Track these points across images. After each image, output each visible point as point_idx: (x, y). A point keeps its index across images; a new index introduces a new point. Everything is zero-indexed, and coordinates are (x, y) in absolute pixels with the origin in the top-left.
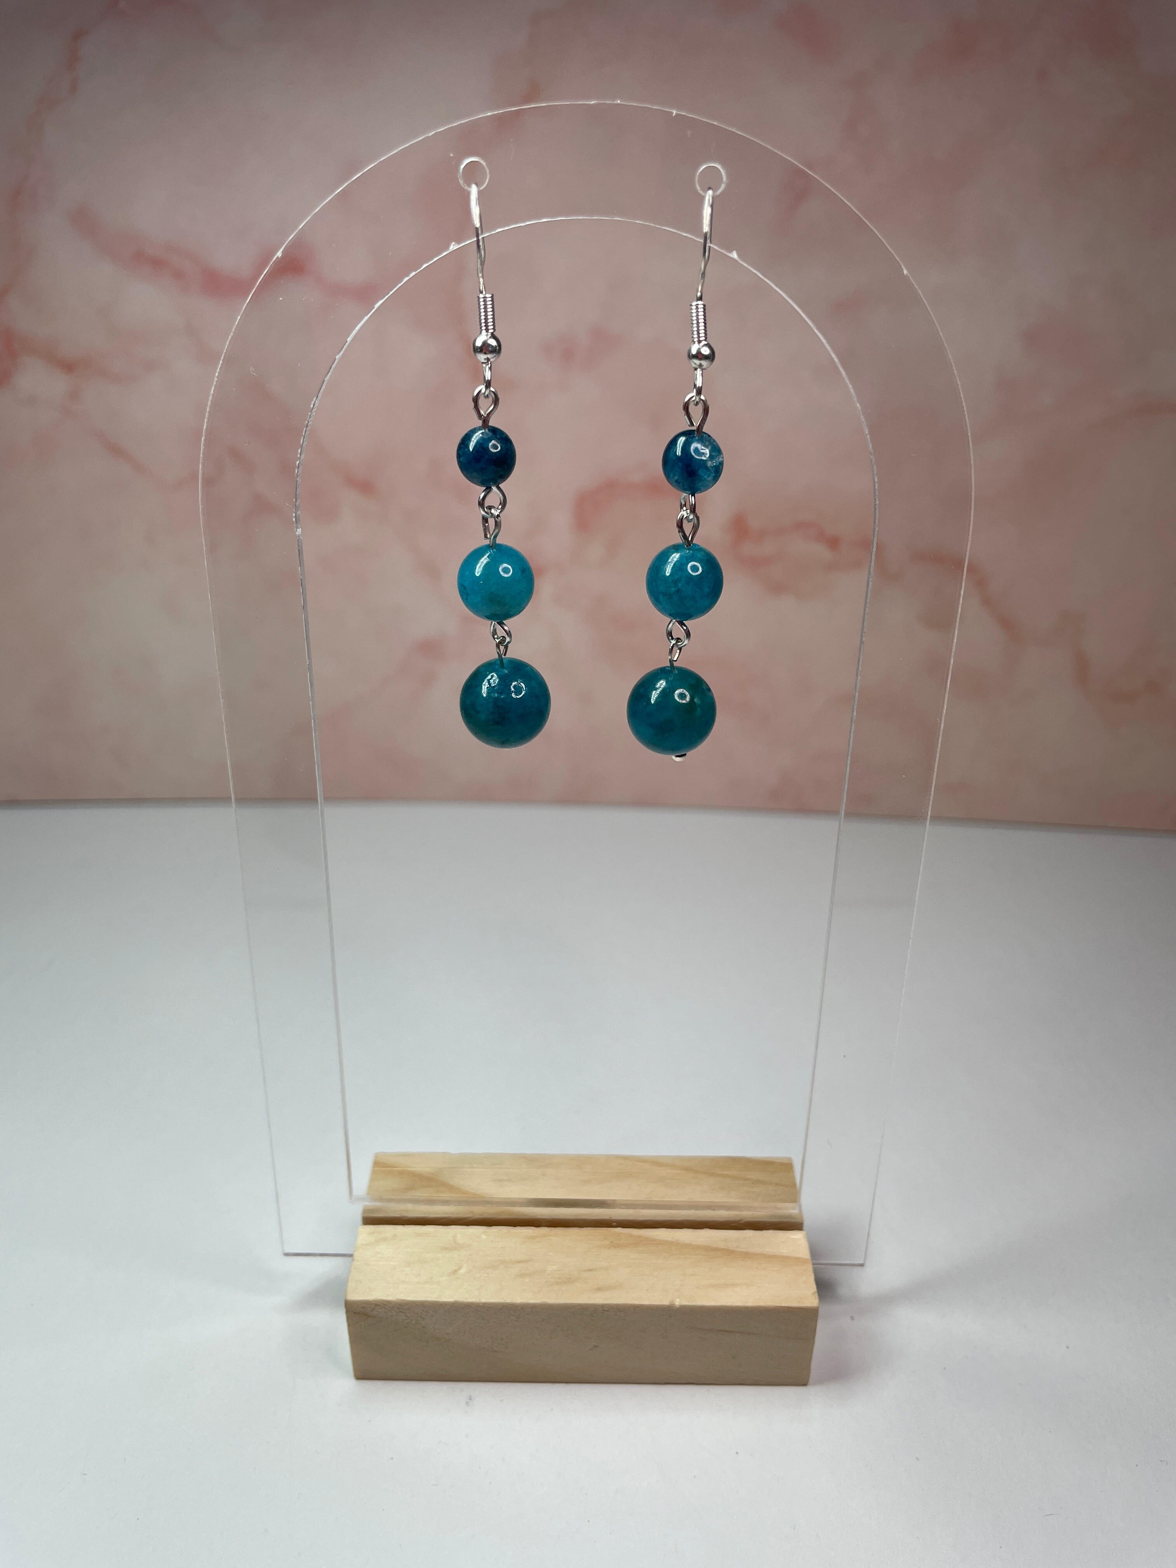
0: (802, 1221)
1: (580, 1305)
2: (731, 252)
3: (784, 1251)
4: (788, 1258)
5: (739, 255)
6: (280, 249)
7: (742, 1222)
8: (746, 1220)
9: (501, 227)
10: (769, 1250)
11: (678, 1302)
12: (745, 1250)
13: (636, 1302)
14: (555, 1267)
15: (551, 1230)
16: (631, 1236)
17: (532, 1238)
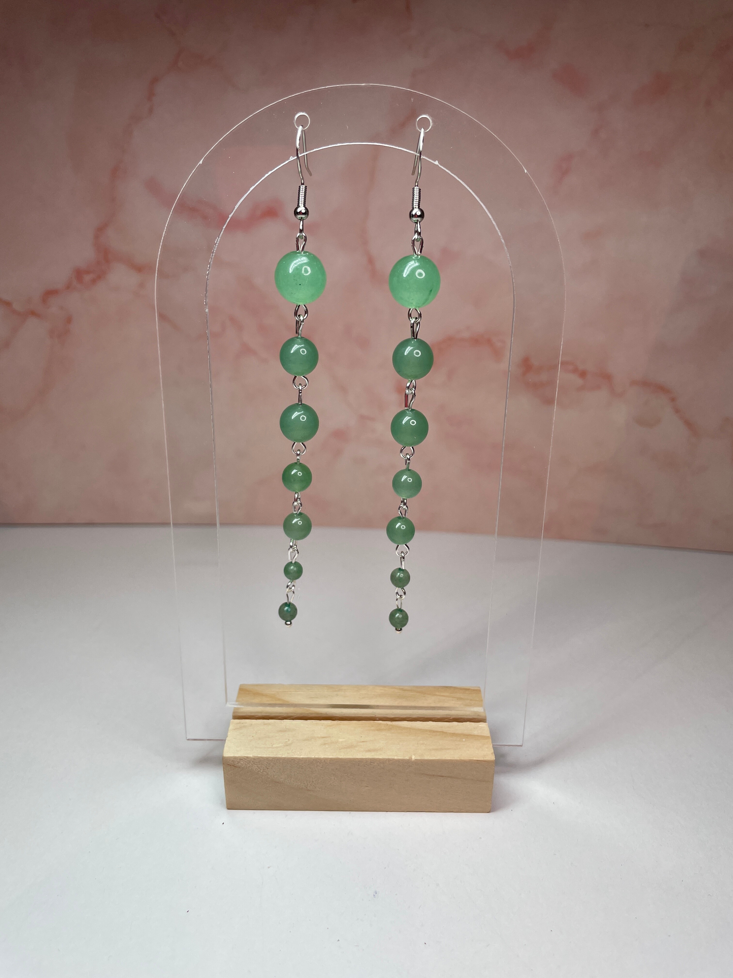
0: (486, 717)
1: (357, 758)
2: (435, 161)
3: (476, 733)
4: (478, 736)
5: (438, 162)
6: (201, 160)
7: (451, 718)
8: (454, 717)
9: (316, 148)
10: (466, 732)
11: (413, 758)
12: (453, 732)
13: (390, 757)
14: (344, 740)
15: (341, 722)
16: (388, 725)
17: (330, 726)
